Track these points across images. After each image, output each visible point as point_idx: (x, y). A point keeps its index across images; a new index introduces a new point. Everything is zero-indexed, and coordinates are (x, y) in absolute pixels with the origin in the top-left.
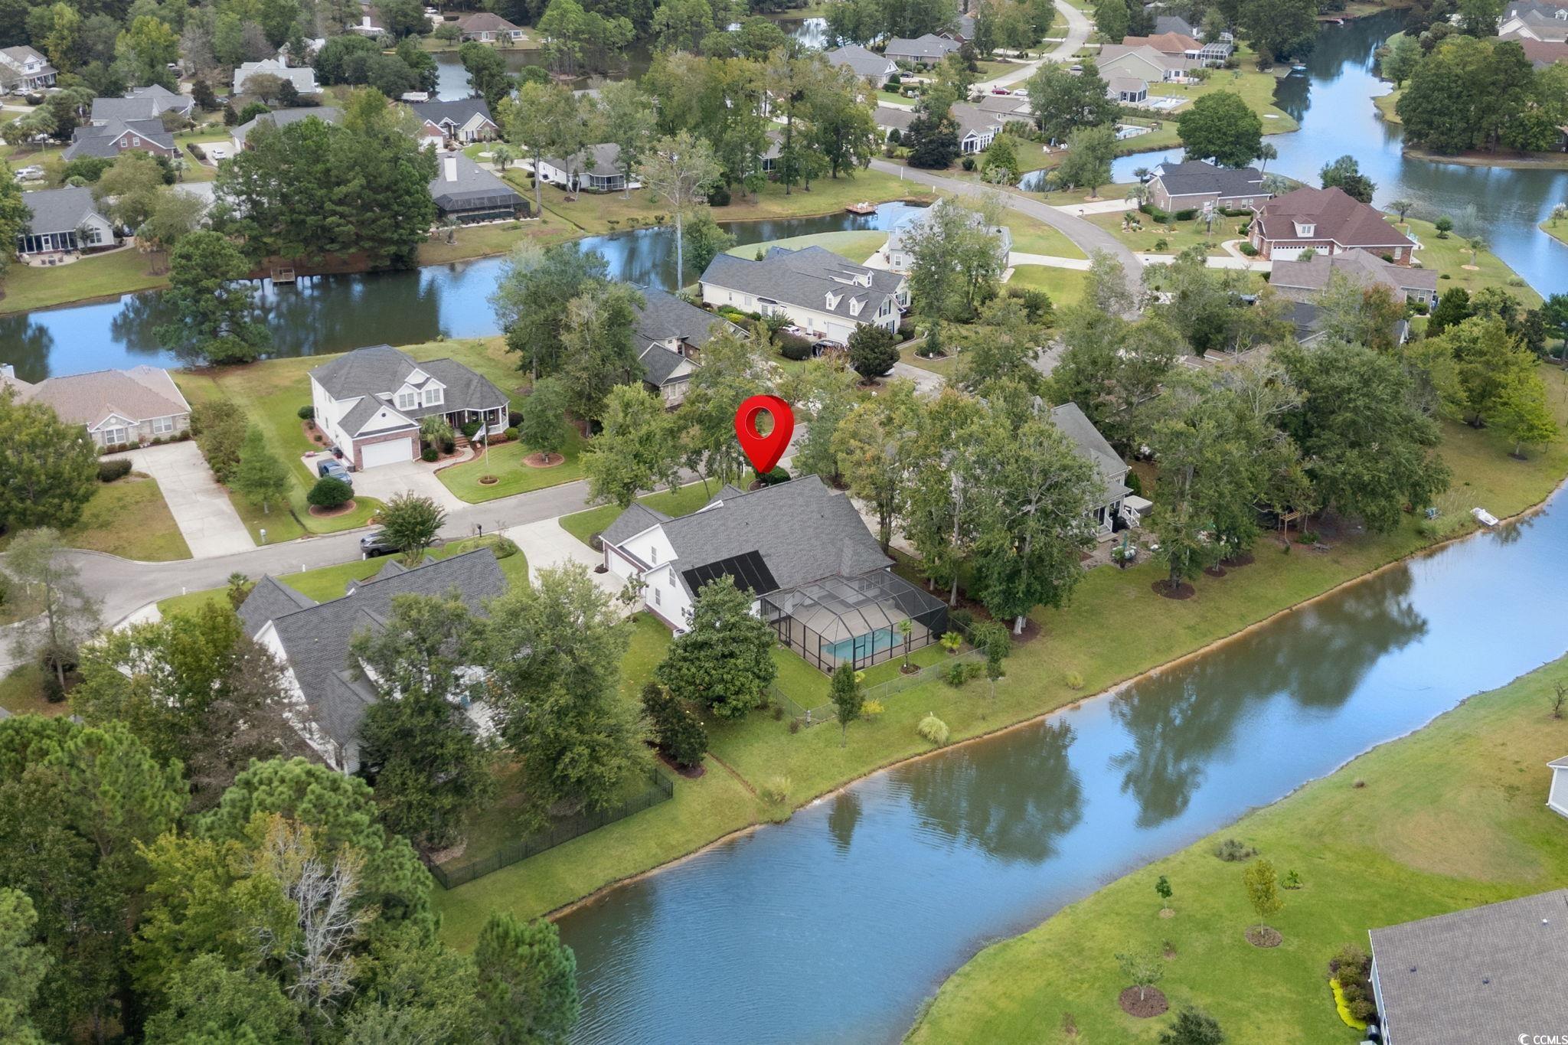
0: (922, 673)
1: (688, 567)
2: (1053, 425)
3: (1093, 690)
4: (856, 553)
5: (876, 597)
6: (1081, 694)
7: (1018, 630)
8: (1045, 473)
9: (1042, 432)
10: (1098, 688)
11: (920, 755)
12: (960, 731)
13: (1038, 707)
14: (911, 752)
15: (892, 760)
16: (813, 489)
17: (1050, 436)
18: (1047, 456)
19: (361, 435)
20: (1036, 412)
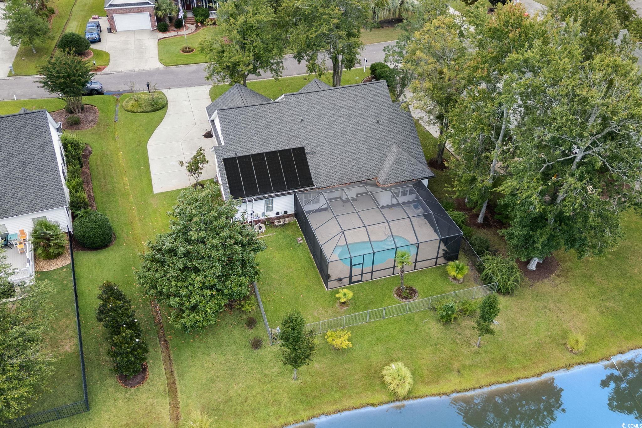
0: (417, 300)
1: (231, 155)
2: (634, 60)
3: (593, 356)
4: (397, 161)
5: (408, 203)
6: (578, 359)
7: (533, 266)
8: (605, 120)
9: (616, 68)
10: (600, 355)
11: (373, 405)
12: (427, 383)
13: (525, 368)
14: (364, 401)
15: (340, 407)
16: (377, 95)
17: (625, 75)
18: (612, 100)
19: (111, 6)
20: (618, 42)
